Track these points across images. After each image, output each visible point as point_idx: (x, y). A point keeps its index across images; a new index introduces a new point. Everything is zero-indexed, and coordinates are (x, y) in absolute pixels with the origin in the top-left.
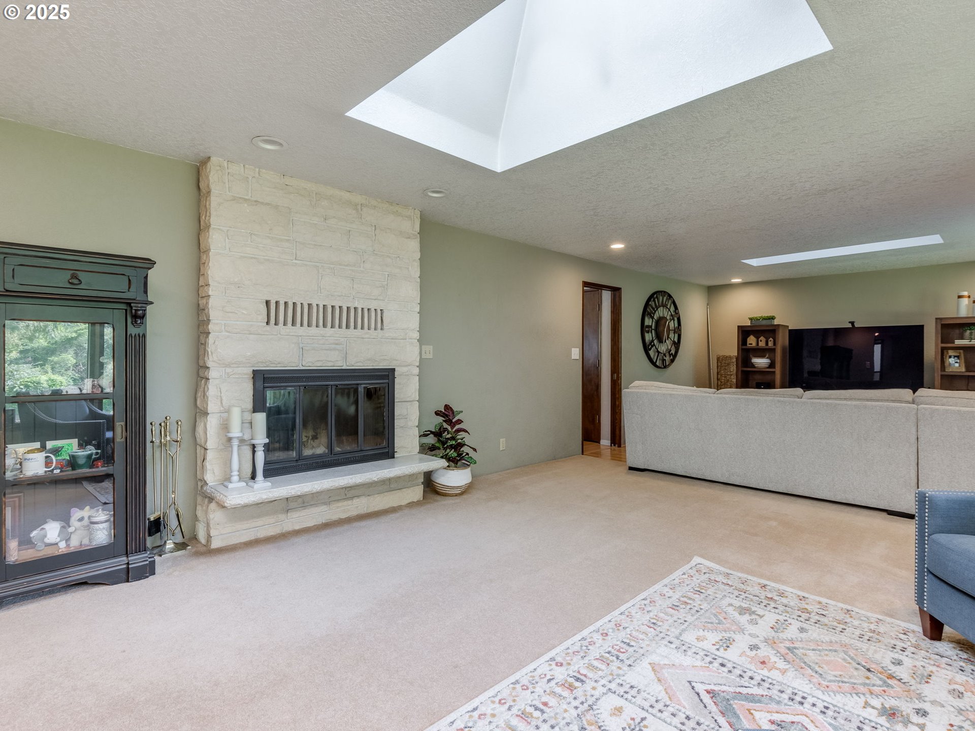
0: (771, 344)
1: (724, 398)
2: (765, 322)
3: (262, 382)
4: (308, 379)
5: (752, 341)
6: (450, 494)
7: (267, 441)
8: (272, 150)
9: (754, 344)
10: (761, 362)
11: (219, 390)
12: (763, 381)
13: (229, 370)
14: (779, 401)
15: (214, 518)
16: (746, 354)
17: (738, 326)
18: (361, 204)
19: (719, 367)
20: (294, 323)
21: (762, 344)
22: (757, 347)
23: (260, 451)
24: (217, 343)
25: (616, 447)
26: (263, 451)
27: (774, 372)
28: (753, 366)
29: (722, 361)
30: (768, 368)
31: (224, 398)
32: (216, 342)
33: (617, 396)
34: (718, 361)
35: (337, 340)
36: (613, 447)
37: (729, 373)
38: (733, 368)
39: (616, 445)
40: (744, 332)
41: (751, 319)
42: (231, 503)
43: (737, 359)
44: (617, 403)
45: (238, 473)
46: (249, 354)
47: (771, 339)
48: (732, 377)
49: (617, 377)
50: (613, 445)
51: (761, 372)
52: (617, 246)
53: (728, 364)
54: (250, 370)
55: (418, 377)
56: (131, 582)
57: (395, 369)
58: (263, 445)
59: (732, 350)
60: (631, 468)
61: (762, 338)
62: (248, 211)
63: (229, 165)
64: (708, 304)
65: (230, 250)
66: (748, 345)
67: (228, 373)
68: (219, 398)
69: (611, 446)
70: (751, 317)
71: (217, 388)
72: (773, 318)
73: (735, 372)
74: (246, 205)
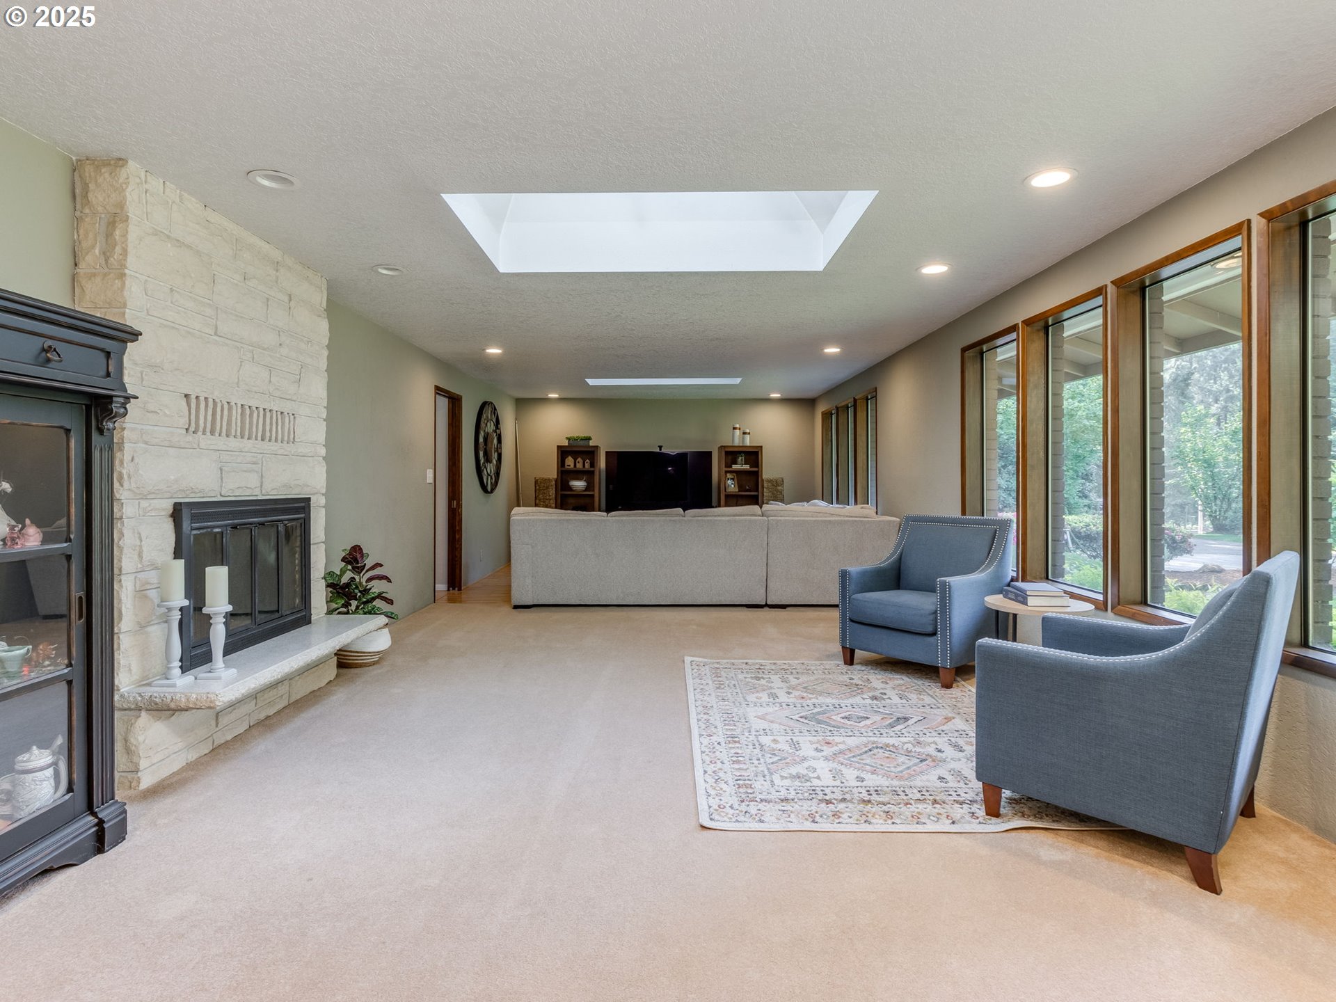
0: (587, 466)
1: (622, 520)
2: (582, 443)
3: (189, 522)
4: (235, 515)
5: (570, 461)
6: (356, 664)
7: (230, 608)
8: (271, 189)
9: (572, 466)
10: (579, 485)
11: (136, 535)
12: (583, 503)
13: (144, 504)
14: (670, 520)
15: (145, 740)
16: (565, 475)
17: (558, 446)
18: (278, 262)
19: (537, 491)
20: (212, 433)
21: (579, 466)
22: (575, 469)
23: (220, 623)
24: (136, 460)
25: (456, 592)
26: (224, 623)
27: (593, 496)
28: (570, 488)
29: (540, 484)
30: (584, 491)
31: (144, 549)
32: (135, 458)
33: (457, 528)
34: (535, 484)
35: (254, 457)
36: (451, 591)
37: (548, 497)
38: (552, 492)
39: (456, 589)
40: (563, 452)
41: (569, 439)
42: (224, 699)
43: (556, 481)
44: (457, 537)
45: (180, 664)
46: (172, 477)
47: (587, 460)
48: (552, 502)
49: (457, 505)
50: (451, 589)
51: (578, 496)
52: (494, 351)
53: (547, 488)
54: (168, 506)
55: (324, 509)
56: (107, 851)
57: (310, 498)
58: (224, 615)
59: (552, 473)
60: (516, 607)
61: (579, 459)
62: (172, 255)
63: (149, 178)
64: (516, 419)
65: (148, 312)
66: (566, 467)
67: (144, 509)
68: (137, 548)
69: (449, 590)
70: (569, 436)
71: (134, 532)
72: (589, 439)
73: (554, 496)
74: (169, 245)
